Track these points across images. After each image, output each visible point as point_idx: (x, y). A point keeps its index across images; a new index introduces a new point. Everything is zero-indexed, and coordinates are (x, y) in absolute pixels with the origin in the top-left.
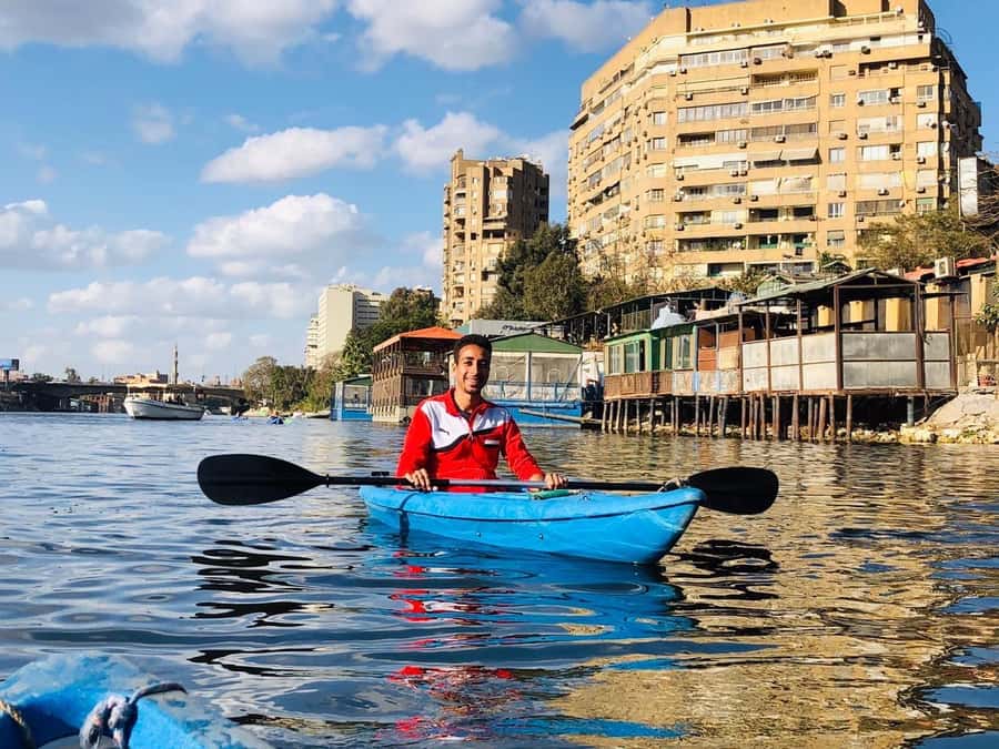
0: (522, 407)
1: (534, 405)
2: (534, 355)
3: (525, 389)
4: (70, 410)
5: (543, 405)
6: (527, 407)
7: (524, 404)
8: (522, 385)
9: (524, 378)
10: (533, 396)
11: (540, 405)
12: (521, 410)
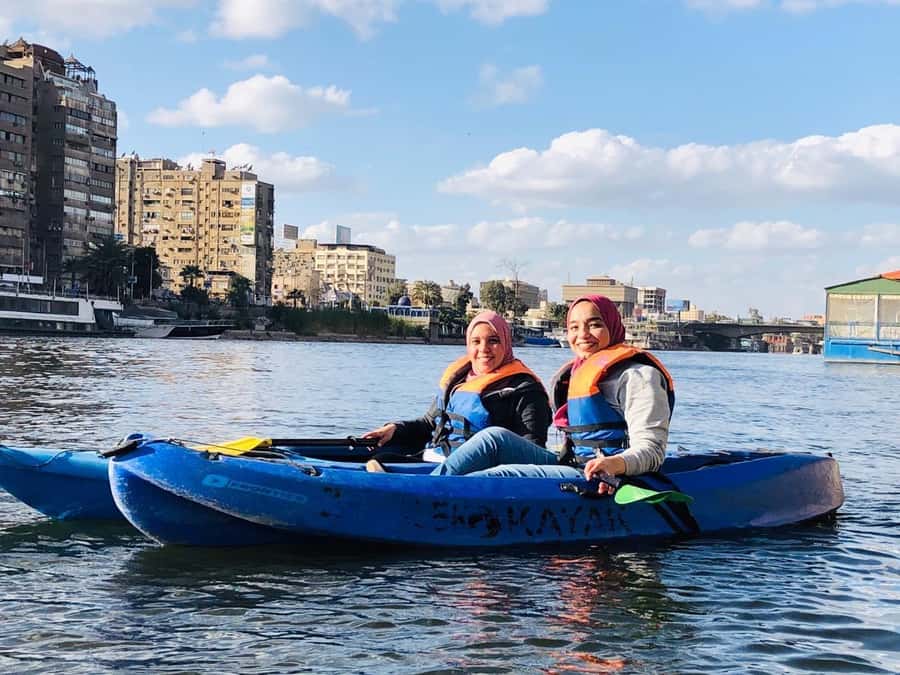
0: (871, 346)
1: (882, 343)
2: (884, 297)
3: (875, 328)
4: (740, 349)
5: (891, 343)
6: (876, 345)
7: (873, 342)
8: (872, 324)
9: (873, 319)
10: (882, 336)
11: (887, 343)
12: (870, 348)
